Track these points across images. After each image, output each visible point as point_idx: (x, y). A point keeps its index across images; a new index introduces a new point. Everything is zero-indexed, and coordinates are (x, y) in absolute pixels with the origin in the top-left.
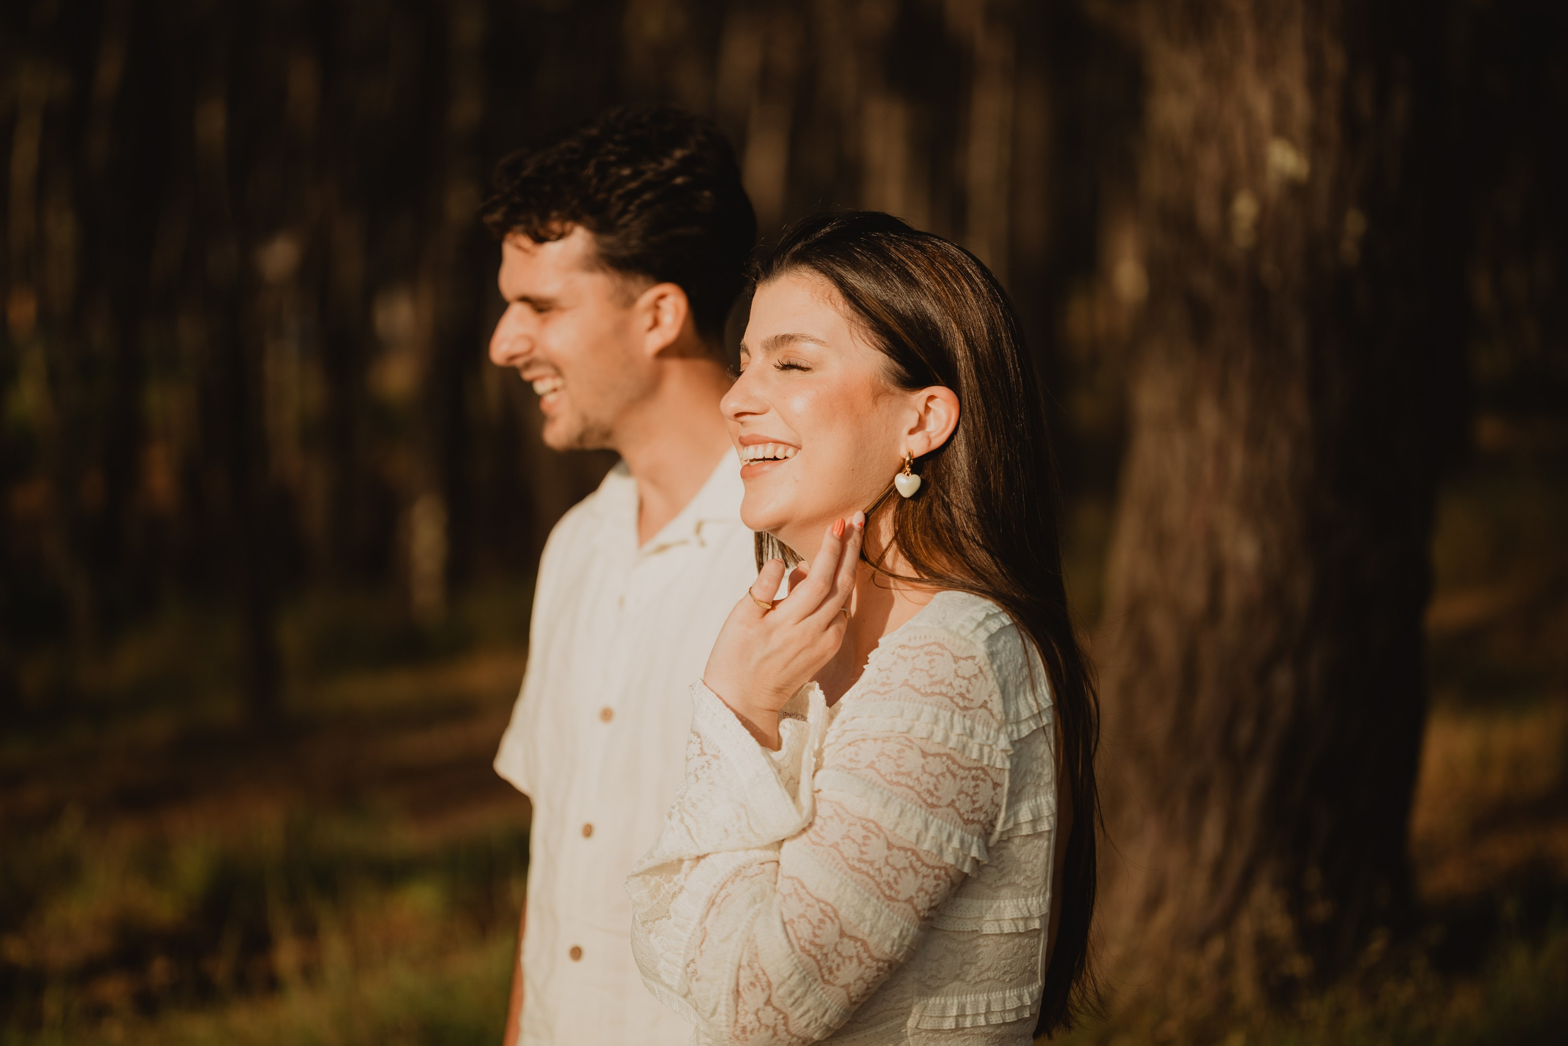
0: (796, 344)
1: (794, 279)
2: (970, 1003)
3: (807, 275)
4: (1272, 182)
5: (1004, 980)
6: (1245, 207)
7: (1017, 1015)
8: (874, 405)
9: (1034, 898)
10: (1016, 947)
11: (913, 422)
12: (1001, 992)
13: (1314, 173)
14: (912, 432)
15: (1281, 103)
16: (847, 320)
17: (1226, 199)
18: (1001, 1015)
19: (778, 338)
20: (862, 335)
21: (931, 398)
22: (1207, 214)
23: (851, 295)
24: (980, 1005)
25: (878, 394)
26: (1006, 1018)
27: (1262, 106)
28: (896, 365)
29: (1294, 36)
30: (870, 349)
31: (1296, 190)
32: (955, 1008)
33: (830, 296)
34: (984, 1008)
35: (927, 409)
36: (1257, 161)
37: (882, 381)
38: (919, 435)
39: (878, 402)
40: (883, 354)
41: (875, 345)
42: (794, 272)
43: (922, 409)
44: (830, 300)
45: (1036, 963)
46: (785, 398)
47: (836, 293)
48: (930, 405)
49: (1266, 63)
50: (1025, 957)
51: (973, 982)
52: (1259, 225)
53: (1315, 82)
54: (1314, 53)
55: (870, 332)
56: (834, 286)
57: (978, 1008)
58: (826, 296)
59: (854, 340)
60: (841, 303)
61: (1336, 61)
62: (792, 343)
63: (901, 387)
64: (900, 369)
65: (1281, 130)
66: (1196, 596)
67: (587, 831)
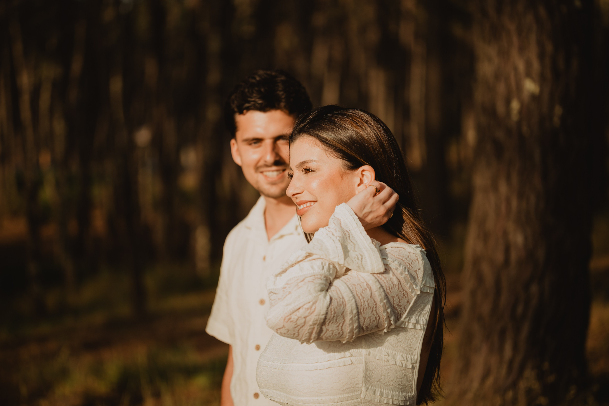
0: (307, 164)
1: (301, 140)
2: (385, 393)
3: (305, 137)
4: (526, 96)
5: (399, 388)
6: (515, 105)
7: (404, 403)
8: (342, 180)
9: (410, 356)
10: (404, 375)
11: (358, 182)
12: (398, 392)
13: (541, 91)
14: (359, 185)
15: (528, 65)
16: (324, 151)
17: (508, 102)
18: (398, 401)
19: (301, 163)
20: (331, 155)
21: (363, 171)
22: (501, 108)
23: (324, 141)
24: (389, 395)
25: (342, 176)
26: (400, 403)
27: (521, 66)
28: (347, 162)
29: (533, 38)
30: (336, 159)
31: (534, 98)
32: (379, 393)
33: (316, 143)
34: (391, 396)
35: (363, 175)
36: (519, 87)
37: (343, 170)
38: (362, 186)
39: (343, 178)
40: (341, 160)
41: (336, 156)
42: (301, 137)
43: (360, 176)
44: (316, 145)
45: (412, 384)
46: (308, 185)
47: (318, 142)
48: (363, 173)
49: (522, 49)
50: (407, 380)
51: (386, 384)
52: (520, 112)
53: (541, 56)
54: (541, 45)
55: (334, 153)
56: (316, 139)
57: (388, 396)
58: (314, 143)
59: (329, 157)
60: (320, 145)
61: (549, 48)
62: (306, 164)
63: (350, 170)
64: (348, 163)
65: (528, 75)
66: (500, 257)
67: (258, 348)
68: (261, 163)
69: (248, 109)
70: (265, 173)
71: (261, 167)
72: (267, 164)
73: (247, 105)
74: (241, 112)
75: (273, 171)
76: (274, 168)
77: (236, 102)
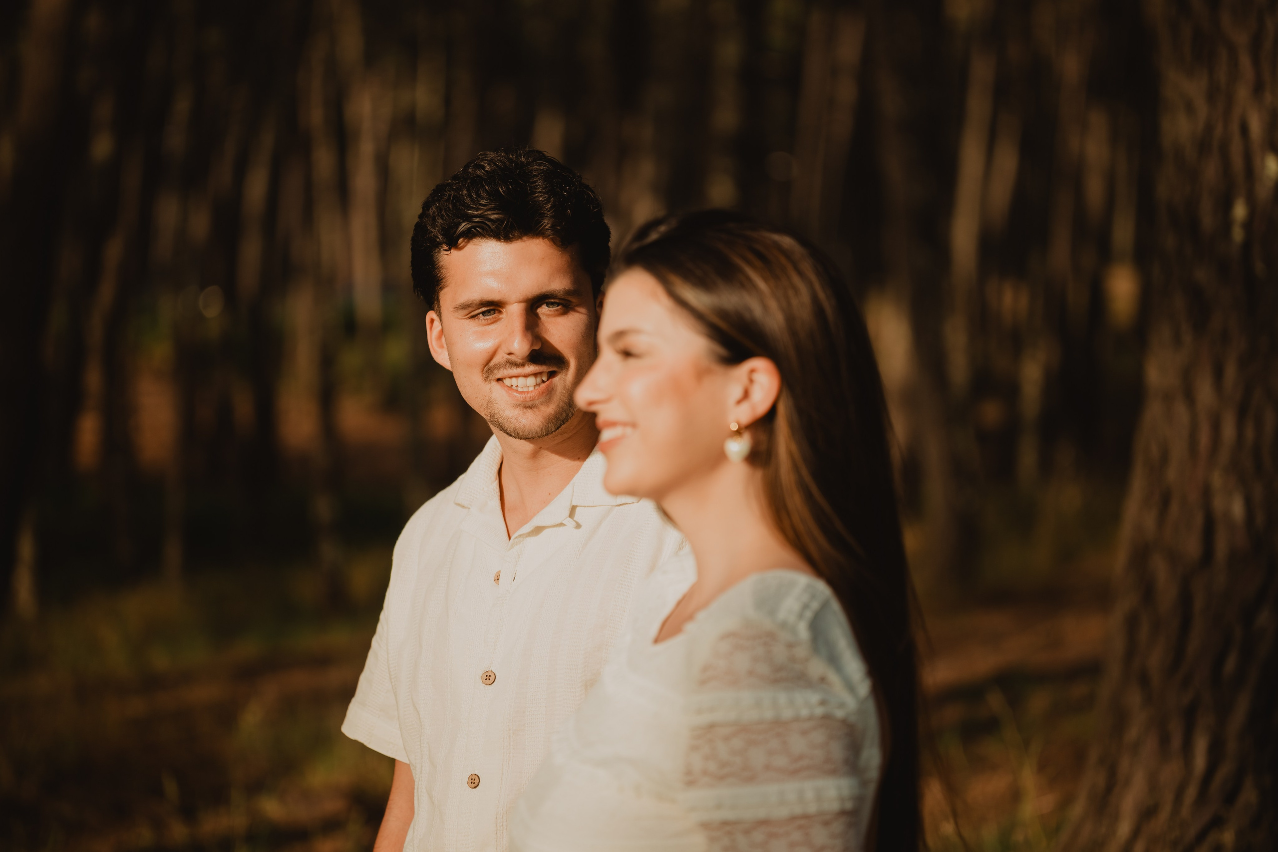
0: (630, 336)
6: (1240, 211)
11: (740, 393)
17: (1226, 205)
25: (702, 375)
27: (1256, 126)
35: (750, 381)
37: (704, 361)
38: (745, 405)
40: (703, 337)
43: (746, 381)
48: (753, 376)
62: (627, 337)
63: (722, 365)
64: (720, 348)
65: (1272, 144)
66: (1192, 547)
67: (475, 782)
68: (499, 358)
69: (470, 235)
70: (507, 382)
71: (498, 367)
72: (512, 358)
73: (464, 226)
74: (453, 244)
75: (526, 376)
76: (531, 368)
77: (440, 221)
